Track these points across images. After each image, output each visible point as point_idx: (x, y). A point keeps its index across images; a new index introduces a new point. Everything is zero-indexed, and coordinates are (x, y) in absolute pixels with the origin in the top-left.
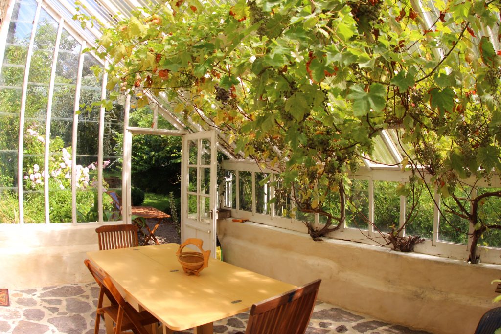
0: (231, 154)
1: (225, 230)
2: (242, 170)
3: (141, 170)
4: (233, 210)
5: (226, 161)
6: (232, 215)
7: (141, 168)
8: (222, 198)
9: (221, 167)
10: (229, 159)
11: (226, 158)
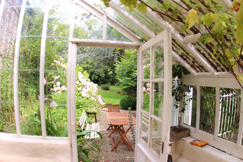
0: (192, 66)
1: (182, 150)
2: (204, 85)
3: (132, 86)
4: (192, 128)
5: (187, 75)
6: (190, 134)
7: (132, 84)
8: (181, 115)
9: (181, 82)
10: (189, 73)
11: (186, 72)
